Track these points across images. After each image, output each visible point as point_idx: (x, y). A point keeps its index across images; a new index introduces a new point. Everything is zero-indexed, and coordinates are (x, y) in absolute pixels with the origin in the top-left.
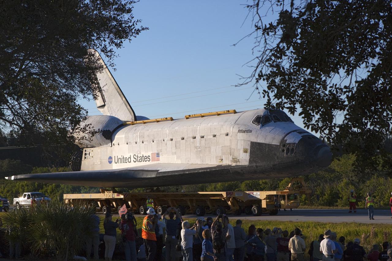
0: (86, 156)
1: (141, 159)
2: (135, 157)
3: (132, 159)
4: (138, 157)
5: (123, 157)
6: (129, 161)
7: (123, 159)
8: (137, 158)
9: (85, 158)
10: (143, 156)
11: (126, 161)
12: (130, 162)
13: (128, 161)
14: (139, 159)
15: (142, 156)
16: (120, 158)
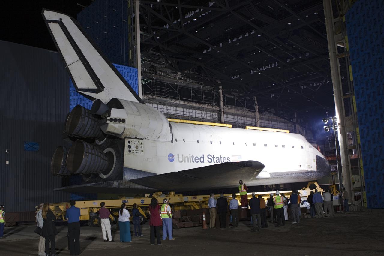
0: (130, 149)
1: (219, 160)
2: (210, 157)
3: (206, 159)
4: (214, 157)
5: (191, 156)
6: (202, 161)
7: (191, 158)
8: (213, 159)
9: (130, 151)
10: (221, 157)
11: (197, 161)
12: (204, 162)
13: (199, 160)
14: (215, 159)
15: (219, 157)
16: (187, 157)
